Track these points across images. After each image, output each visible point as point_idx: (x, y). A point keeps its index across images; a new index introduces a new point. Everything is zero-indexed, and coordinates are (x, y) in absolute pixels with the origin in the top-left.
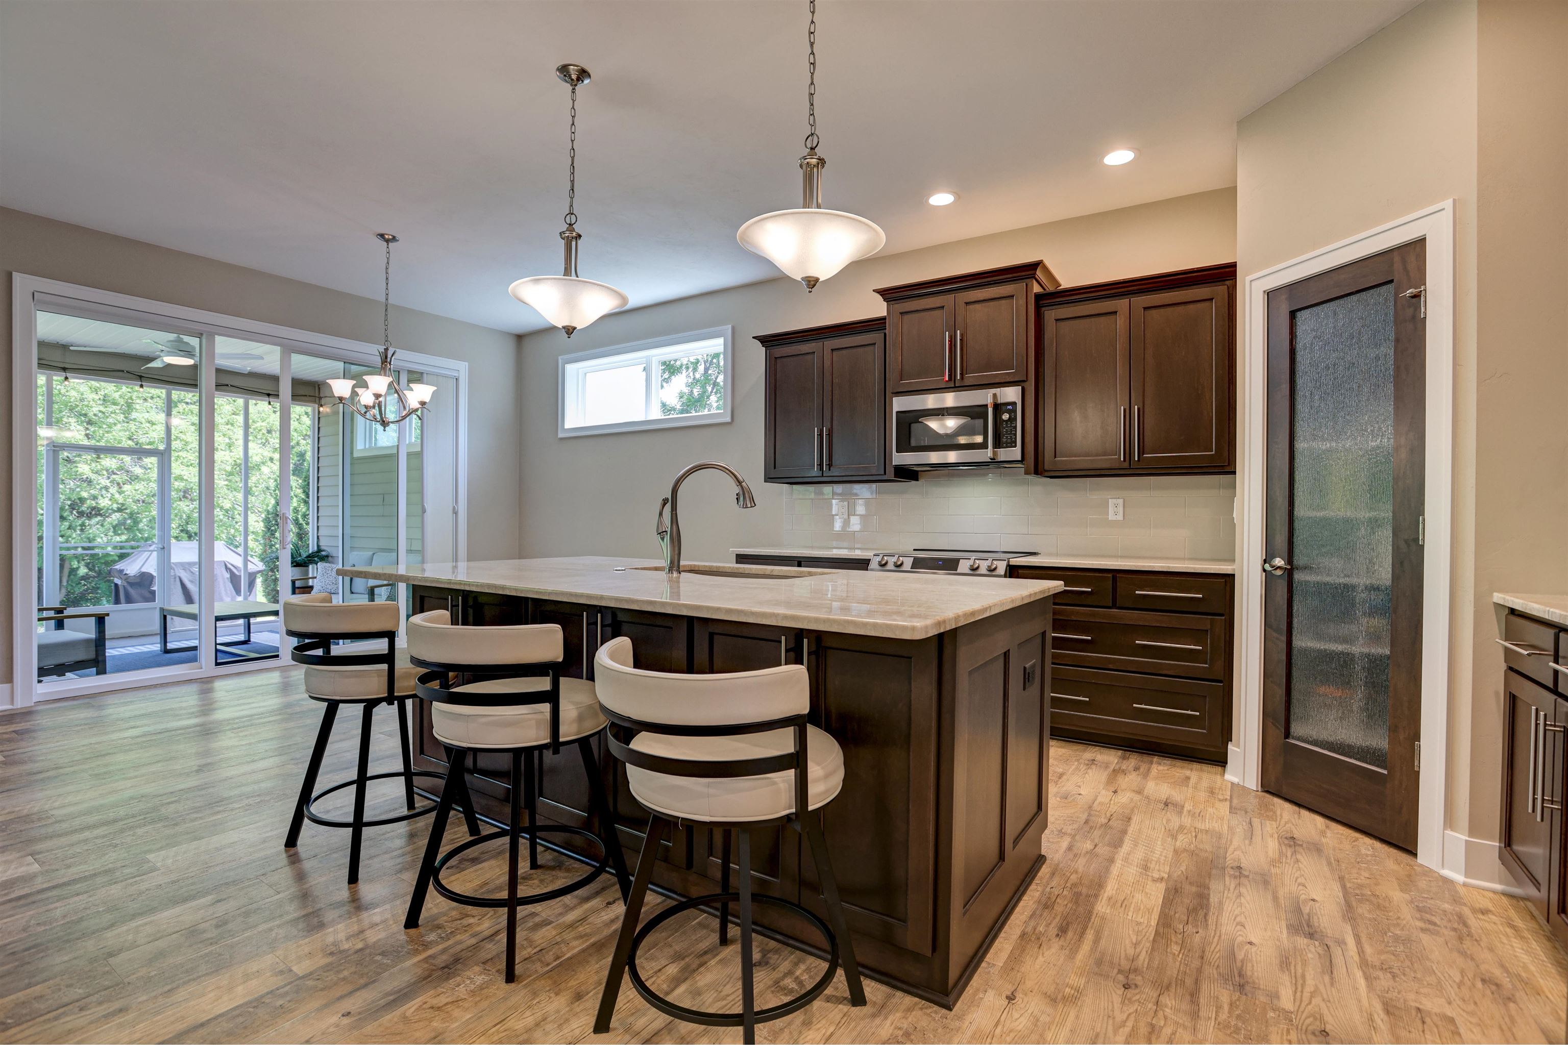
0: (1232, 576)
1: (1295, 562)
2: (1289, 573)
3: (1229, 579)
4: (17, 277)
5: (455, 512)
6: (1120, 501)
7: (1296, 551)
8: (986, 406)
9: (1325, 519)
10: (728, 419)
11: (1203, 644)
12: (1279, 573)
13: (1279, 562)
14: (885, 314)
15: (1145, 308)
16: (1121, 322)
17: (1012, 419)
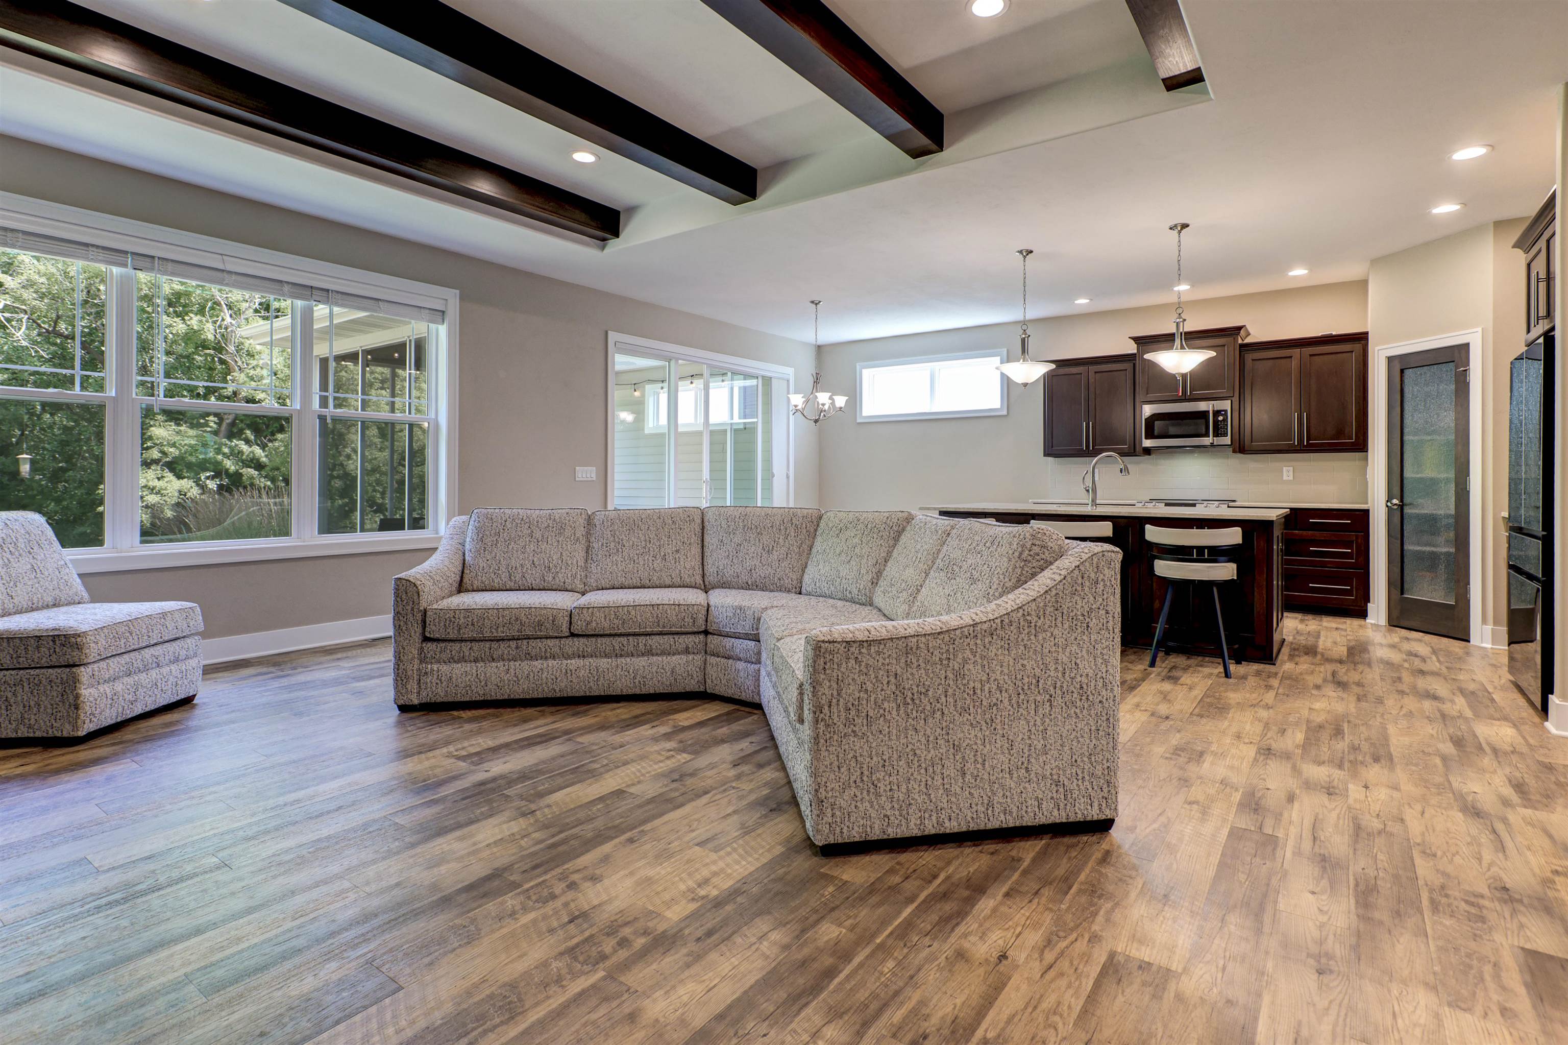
0: (1368, 510)
1: (1405, 502)
2: (1401, 507)
3: (1367, 512)
4: (611, 334)
5: (788, 477)
6: (1291, 468)
7: (1405, 495)
8: (1208, 412)
9: (1421, 478)
10: (1005, 413)
11: (1352, 549)
12: (1395, 507)
13: (1395, 501)
14: (1135, 351)
15: (1311, 355)
16: (1295, 363)
17: (1225, 420)
